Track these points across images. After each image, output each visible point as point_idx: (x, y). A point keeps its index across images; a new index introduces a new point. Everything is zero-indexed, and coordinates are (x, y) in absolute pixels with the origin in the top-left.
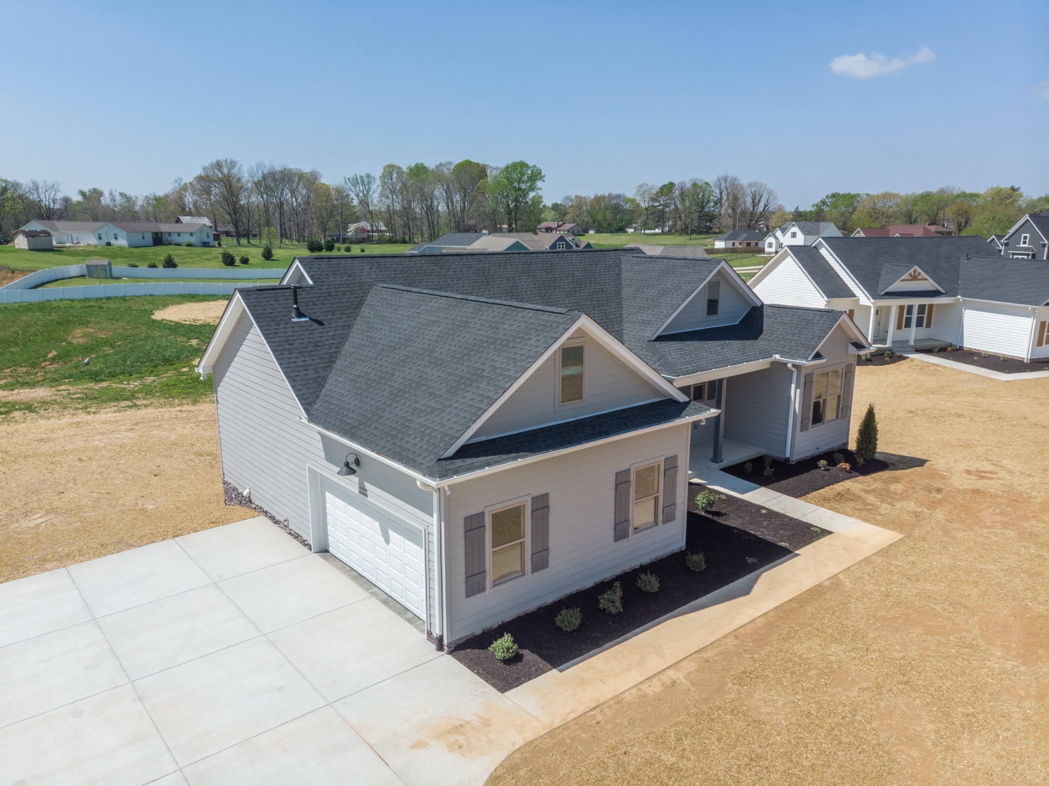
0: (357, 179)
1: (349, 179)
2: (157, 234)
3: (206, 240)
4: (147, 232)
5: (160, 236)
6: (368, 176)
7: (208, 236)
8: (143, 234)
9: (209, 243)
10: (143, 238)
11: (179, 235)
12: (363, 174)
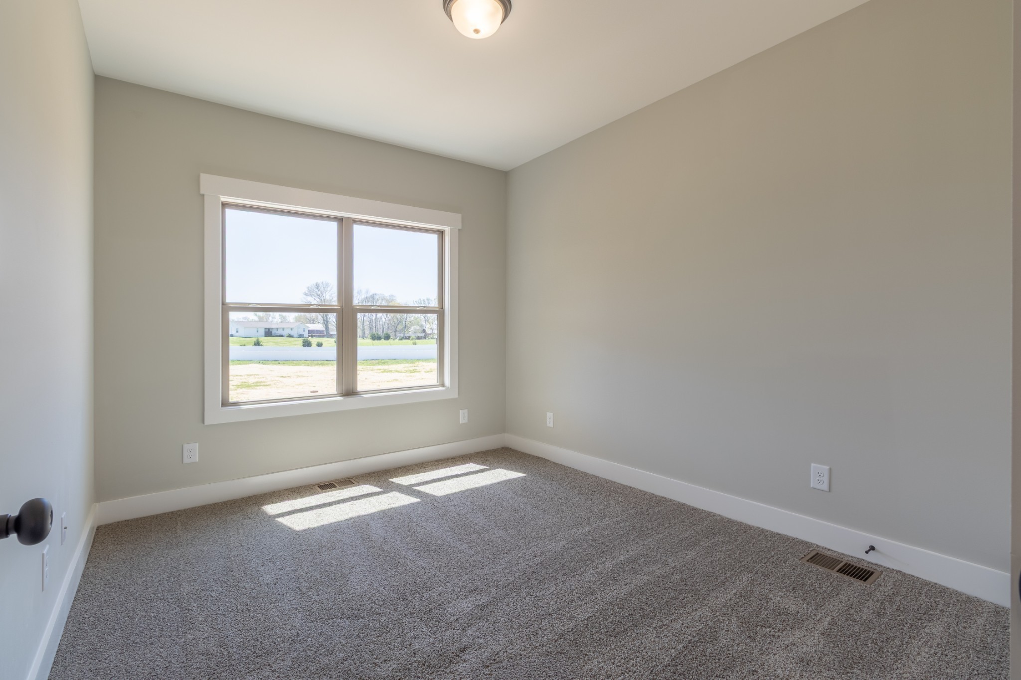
0: (421, 301)
1: (416, 302)
2: (269, 329)
3: (302, 333)
4: (261, 328)
5: (271, 330)
6: (428, 299)
7: (304, 331)
8: (258, 329)
9: (303, 335)
10: (258, 332)
11: (283, 330)
12: (425, 299)
